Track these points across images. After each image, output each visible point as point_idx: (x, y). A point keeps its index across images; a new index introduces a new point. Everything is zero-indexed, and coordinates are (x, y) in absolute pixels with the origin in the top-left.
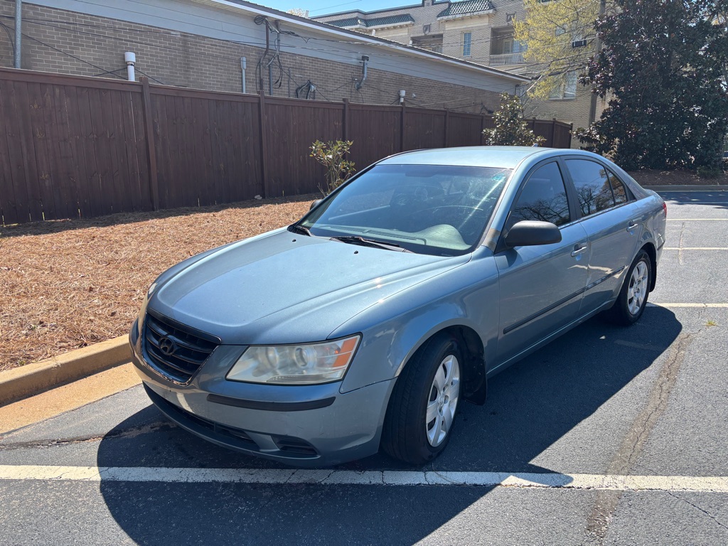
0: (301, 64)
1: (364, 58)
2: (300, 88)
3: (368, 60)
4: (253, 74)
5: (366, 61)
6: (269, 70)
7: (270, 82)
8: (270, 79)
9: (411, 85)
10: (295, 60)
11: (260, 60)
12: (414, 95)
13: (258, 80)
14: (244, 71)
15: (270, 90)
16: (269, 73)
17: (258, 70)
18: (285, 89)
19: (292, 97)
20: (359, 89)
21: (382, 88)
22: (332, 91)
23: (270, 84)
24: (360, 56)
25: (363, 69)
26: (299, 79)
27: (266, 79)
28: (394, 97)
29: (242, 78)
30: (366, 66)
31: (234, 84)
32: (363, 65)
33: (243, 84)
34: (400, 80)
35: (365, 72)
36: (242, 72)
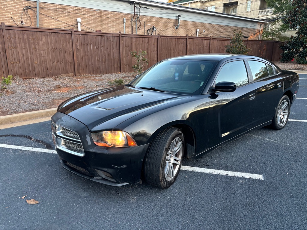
0: (150, 19)
2: (149, 29)
3: (180, 17)
4: (129, 24)
8: (136, 26)
9: (203, 27)
10: (147, 18)
11: (132, 19)
12: (204, 31)
13: (131, 27)
14: (125, 24)
15: (136, 31)
16: (136, 24)
17: (131, 23)
18: (143, 30)
19: (146, 34)
20: (177, 29)
21: (188, 29)
22: (164, 30)
23: (136, 28)
24: (177, 15)
25: (178, 21)
26: (149, 26)
27: (134, 26)
28: (195, 32)
29: (124, 26)
30: (179, 20)
31: (121, 28)
32: (179, 19)
33: (124, 29)
34: (197, 24)
35: (179, 22)
36: (124, 24)
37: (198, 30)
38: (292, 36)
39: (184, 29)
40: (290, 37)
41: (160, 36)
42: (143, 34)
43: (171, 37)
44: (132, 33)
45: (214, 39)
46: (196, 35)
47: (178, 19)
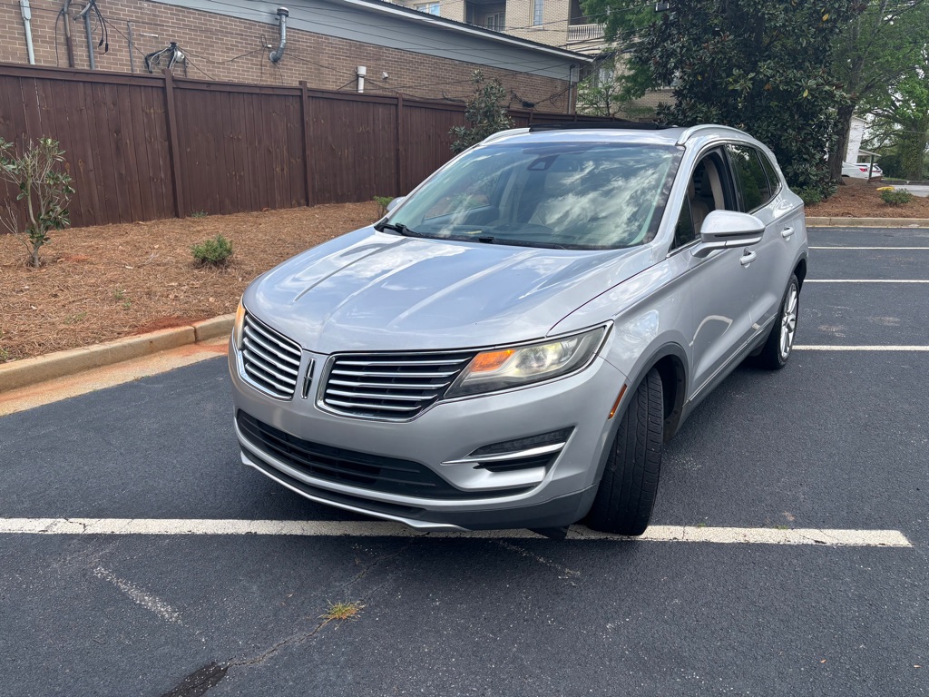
0: (154, 15)
1: (280, 13)
2: (152, 55)
3: (287, 16)
4: (50, 28)
5: (284, 18)
6: (86, 23)
7: (88, 42)
8: (87, 37)
9: (379, 59)
10: (141, 8)
11: (63, 6)
12: (386, 75)
13: (62, 39)
14: (28, 24)
15: (89, 56)
16: (86, 28)
17: (61, 23)
18: (124, 55)
19: (138, 71)
20: (275, 60)
21: (325, 63)
22: (223, 63)
23: (88, 47)
24: (275, 9)
25: (280, 30)
26: (149, 40)
27: (79, 39)
28: (348, 76)
29: (25, 34)
30: (284, 26)
31: (9, 43)
32: (280, 23)
33: (27, 45)
34: (358, 50)
35: (284, 34)
36: (24, 24)
37: (362, 71)
38: (660, 105)
39: (306, 62)
40: (655, 107)
41: (175, 80)
42: (126, 70)
43: (228, 89)
44: (71, 65)
45: (413, 104)
46: (357, 88)
47: (278, 24)
